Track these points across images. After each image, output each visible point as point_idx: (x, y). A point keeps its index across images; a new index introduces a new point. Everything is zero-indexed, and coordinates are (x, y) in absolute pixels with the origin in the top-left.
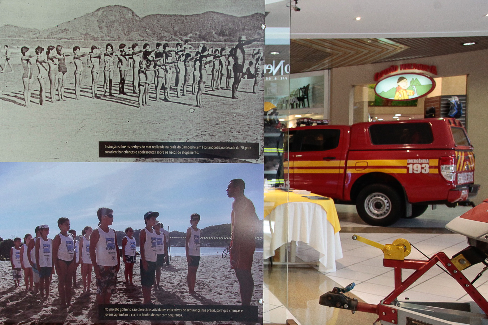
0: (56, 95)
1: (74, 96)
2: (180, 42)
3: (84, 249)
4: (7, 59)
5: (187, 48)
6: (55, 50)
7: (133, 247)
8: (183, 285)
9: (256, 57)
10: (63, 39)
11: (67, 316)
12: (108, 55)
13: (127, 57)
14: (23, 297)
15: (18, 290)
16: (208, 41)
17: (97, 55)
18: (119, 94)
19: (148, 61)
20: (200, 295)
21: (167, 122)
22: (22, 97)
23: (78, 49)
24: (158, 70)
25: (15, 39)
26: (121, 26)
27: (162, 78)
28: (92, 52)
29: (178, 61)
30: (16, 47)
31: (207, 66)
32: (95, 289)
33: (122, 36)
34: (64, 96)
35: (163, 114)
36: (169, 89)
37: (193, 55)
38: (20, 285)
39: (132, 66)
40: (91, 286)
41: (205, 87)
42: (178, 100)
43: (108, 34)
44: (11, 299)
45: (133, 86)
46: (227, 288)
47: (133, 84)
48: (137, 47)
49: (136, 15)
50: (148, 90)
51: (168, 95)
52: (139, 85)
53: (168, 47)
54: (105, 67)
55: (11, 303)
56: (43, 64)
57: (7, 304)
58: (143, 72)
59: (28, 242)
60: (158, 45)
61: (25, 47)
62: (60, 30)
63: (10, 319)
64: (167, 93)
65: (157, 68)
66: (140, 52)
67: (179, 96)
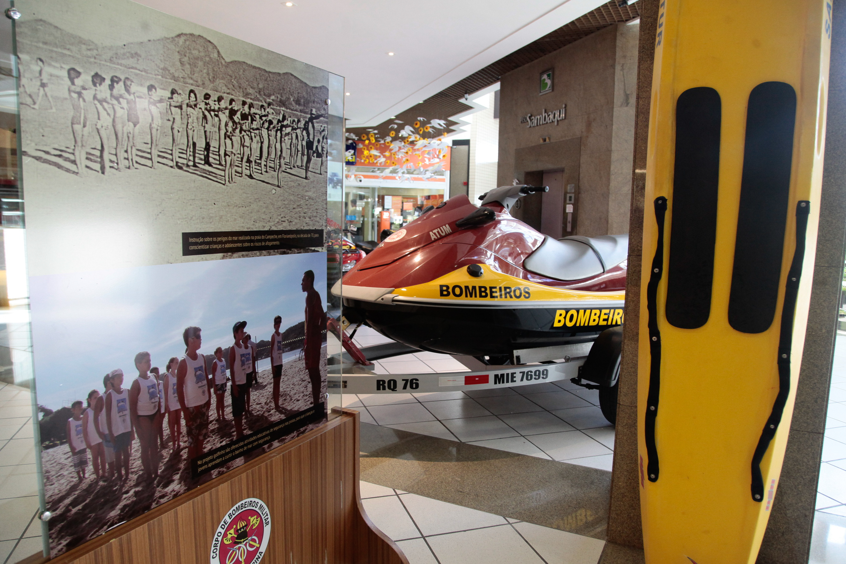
0: (125, 158)
1: (149, 163)
2: (264, 104)
3: (171, 391)
4: (43, 85)
5: (270, 113)
6: (121, 84)
7: (223, 372)
8: (270, 401)
9: (323, 135)
10: (132, 68)
11: (154, 492)
12: (191, 107)
13: (212, 113)
14: (93, 492)
15: (84, 485)
16: (287, 109)
17: (178, 104)
18: (204, 165)
19: (234, 122)
20: (283, 408)
21: (252, 205)
22: (72, 157)
23: (154, 90)
24: (243, 136)
25: (55, 49)
26: (206, 68)
27: (248, 147)
28: (172, 98)
29: (262, 127)
30: (58, 65)
31: (286, 138)
32: (185, 442)
33: (207, 82)
34: (137, 162)
35: (248, 195)
36: (253, 163)
37: (275, 122)
38: (87, 475)
39: (217, 126)
40: (181, 439)
41: (285, 164)
42: (262, 178)
43: (190, 76)
44: (74, 504)
45: (219, 155)
46: (303, 392)
47: (219, 152)
48: (223, 101)
49: (222, 57)
50: (234, 163)
51: (253, 171)
52: (226, 155)
53: (253, 108)
54: (188, 123)
55: (74, 510)
56: (105, 104)
57: (69, 514)
58: (229, 137)
59: (93, 403)
60: (244, 103)
61: (73, 69)
62: (129, 52)
63: (75, 536)
64: (252, 167)
65: (242, 134)
66: (226, 109)
67: (263, 173)
